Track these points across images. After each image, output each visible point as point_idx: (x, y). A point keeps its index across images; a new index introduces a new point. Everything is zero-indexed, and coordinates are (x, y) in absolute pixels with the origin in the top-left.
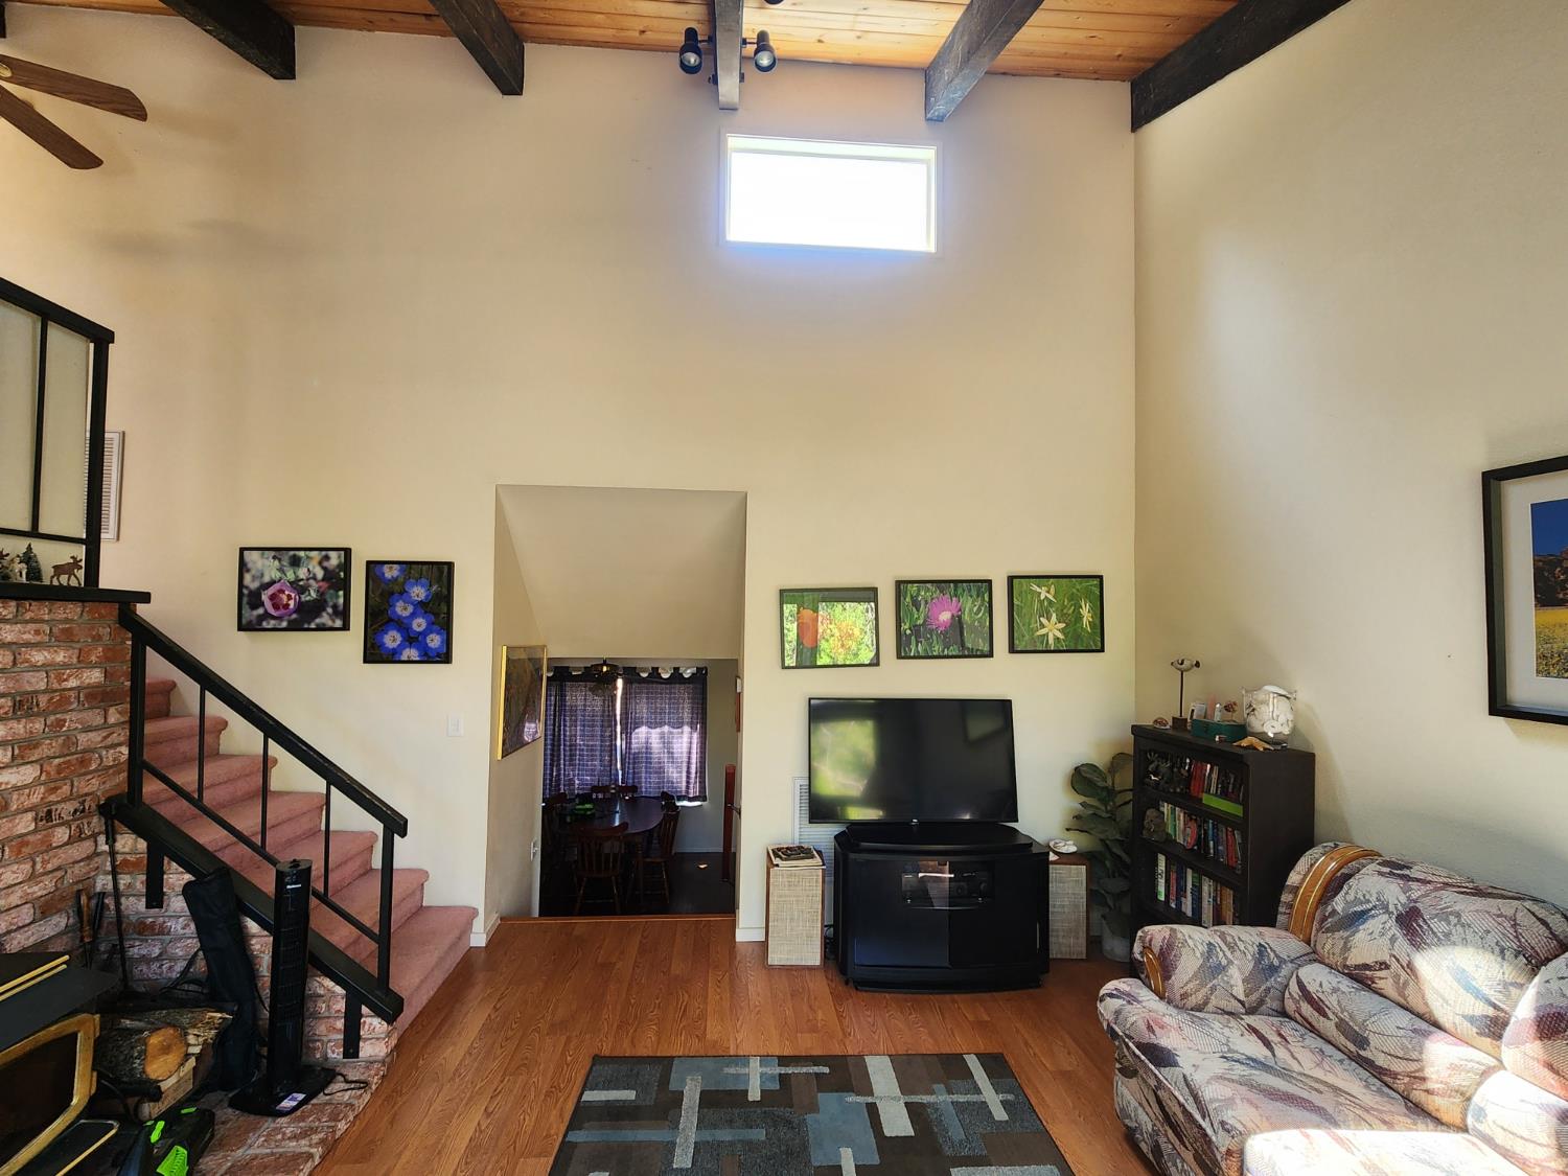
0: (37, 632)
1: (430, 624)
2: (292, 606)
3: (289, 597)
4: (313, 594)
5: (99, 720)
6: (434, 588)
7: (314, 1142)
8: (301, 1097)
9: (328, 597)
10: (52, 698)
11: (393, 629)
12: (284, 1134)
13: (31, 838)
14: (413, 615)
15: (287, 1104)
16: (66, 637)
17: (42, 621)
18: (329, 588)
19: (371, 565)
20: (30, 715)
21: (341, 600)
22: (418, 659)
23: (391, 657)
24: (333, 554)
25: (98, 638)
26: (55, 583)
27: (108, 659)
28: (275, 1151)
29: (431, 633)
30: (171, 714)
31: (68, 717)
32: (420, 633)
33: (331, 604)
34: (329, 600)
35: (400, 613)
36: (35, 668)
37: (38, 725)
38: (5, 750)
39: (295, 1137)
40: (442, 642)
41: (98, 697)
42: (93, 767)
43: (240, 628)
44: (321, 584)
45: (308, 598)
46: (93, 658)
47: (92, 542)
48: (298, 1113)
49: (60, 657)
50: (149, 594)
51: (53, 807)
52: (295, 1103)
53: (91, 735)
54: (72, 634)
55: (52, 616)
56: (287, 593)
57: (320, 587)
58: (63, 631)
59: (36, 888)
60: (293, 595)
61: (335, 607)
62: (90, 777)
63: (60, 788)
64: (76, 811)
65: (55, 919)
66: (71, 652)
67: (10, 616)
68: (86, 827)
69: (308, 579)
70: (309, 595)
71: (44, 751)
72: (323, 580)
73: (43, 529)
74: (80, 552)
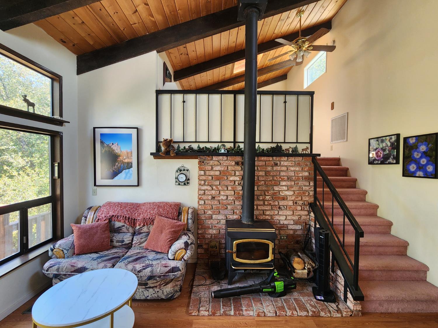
0: (292, 163)
1: (428, 161)
2: (381, 156)
3: (381, 154)
4: (387, 152)
5: (308, 184)
6: (430, 145)
7: (312, 310)
8: (323, 298)
9: (391, 152)
10: (296, 178)
11: (413, 164)
12: (311, 302)
13: (292, 206)
14: (421, 157)
15: (319, 297)
16: (299, 165)
17: (293, 161)
18: (392, 149)
19: (405, 139)
20: (291, 181)
21: (395, 153)
22: (423, 176)
23: (412, 175)
24: (393, 137)
25: (307, 165)
26: (302, 153)
27: (310, 170)
28: (305, 303)
29: (429, 165)
30: (356, 188)
31: (300, 182)
32: (423, 165)
33: (392, 155)
34: (392, 153)
35: (416, 157)
36: (292, 171)
37: (293, 183)
38: (286, 187)
39: (311, 305)
40: (433, 169)
41: (306, 178)
42: (307, 195)
43: (369, 164)
44: (389, 148)
45: (386, 153)
46: (306, 170)
47: (311, 142)
48: (319, 302)
49: (297, 169)
50: (320, 154)
51: (297, 202)
52: (320, 299)
53: (306, 187)
54: (300, 164)
55: (295, 160)
56: (380, 152)
57: (389, 149)
58: (298, 163)
59: (294, 218)
60: (382, 152)
61: (393, 156)
62: (306, 197)
63: (299, 198)
64: (302, 204)
65: (299, 226)
66: (300, 168)
67: (286, 160)
68: (305, 208)
69: (386, 147)
70: (386, 152)
71: (294, 189)
72: (390, 146)
73: (298, 142)
74: (309, 145)
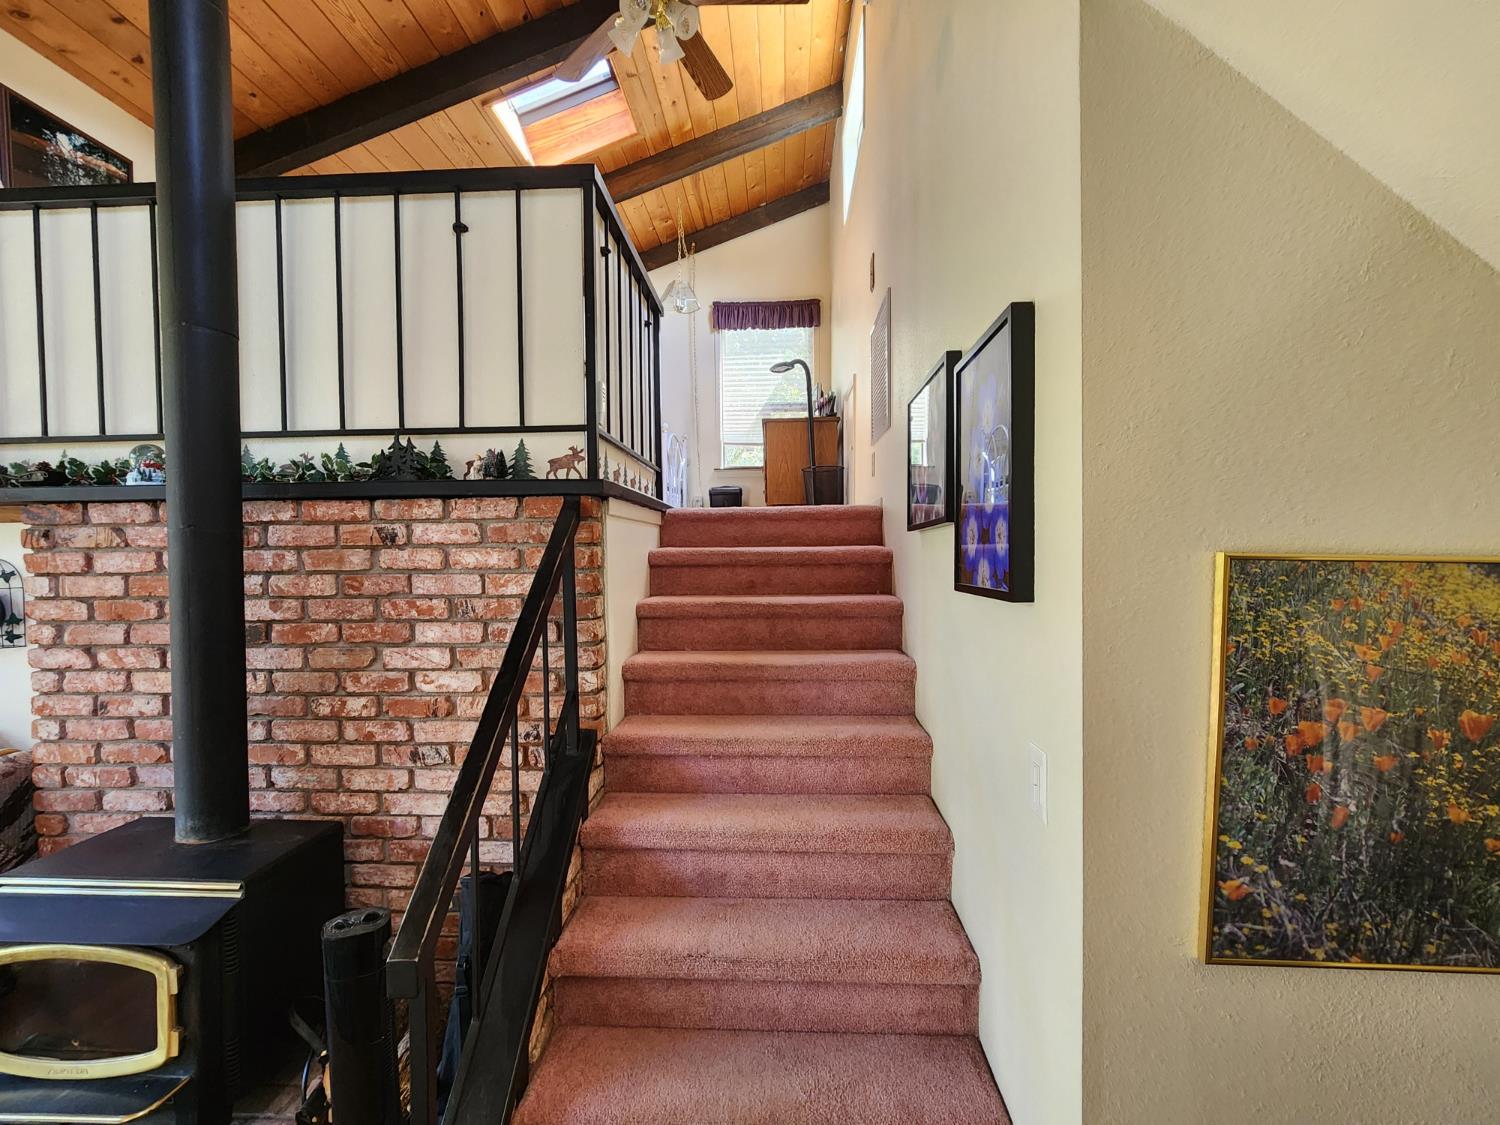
0: (465, 533)
10: (488, 605)
16: (501, 537)
17: (472, 520)
20: (465, 619)
25: (539, 538)
26: (552, 477)
36: (468, 570)
37: (476, 632)
46: (537, 563)
49: (494, 560)
54: (505, 534)
58: (494, 531)
66: (506, 554)
67: (436, 516)
71: (481, 659)
73: (528, 424)
